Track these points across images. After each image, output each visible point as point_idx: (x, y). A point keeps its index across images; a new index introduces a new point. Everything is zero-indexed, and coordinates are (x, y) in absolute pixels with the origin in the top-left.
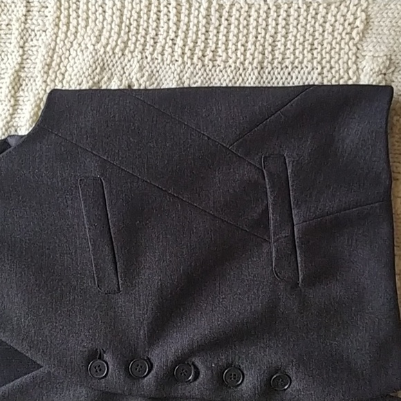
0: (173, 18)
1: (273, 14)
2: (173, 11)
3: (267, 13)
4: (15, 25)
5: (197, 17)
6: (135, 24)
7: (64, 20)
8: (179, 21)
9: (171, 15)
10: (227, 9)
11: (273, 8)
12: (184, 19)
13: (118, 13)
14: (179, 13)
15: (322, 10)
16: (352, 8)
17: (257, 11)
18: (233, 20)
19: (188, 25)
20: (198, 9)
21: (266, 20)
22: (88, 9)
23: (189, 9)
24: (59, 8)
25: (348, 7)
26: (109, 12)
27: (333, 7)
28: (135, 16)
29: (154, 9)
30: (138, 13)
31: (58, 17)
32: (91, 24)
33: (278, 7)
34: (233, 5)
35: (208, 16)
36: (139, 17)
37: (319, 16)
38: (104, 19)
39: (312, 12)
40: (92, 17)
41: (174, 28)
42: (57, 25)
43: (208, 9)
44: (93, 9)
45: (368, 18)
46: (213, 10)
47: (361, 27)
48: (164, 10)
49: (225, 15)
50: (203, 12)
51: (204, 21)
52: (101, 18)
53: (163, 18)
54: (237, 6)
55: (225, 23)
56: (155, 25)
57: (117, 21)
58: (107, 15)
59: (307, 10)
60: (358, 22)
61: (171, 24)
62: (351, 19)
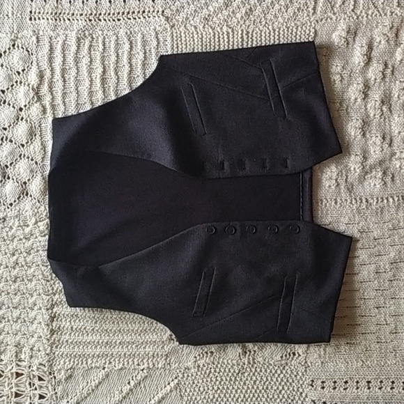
0: (226, 40)
1: (272, 34)
2: (226, 37)
3: (270, 33)
4: (153, 50)
5: (237, 38)
6: (209, 44)
7: (175, 46)
8: (229, 41)
9: (225, 39)
10: (251, 33)
11: (272, 31)
12: (231, 40)
13: (200, 40)
14: (228, 37)
15: (295, 30)
16: (308, 28)
17: (265, 33)
18: (254, 38)
19: (233, 42)
20: (237, 34)
21: (269, 37)
22: (186, 40)
23: (233, 35)
24: (172, 41)
25: (306, 27)
26: (196, 40)
27: (299, 28)
28: (208, 41)
29: (217, 36)
30: (210, 39)
31: (173, 45)
32: (189, 47)
33: (274, 30)
34: (253, 31)
35: (242, 37)
36: (210, 41)
37: (293, 33)
38: (194, 43)
39: (290, 31)
40: (189, 43)
41: (227, 44)
42: (173, 49)
43: (242, 34)
44: (188, 40)
45: (316, 31)
46: (244, 35)
47: (313, 35)
48: (222, 37)
49: (250, 36)
50: (240, 36)
51: (240, 40)
52: (192, 43)
53: (222, 40)
54: (255, 32)
55: (250, 40)
56: (218, 44)
57: (200, 44)
58: (195, 42)
59: (288, 31)
60: (311, 33)
61: (225, 42)
62: (308, 32)
